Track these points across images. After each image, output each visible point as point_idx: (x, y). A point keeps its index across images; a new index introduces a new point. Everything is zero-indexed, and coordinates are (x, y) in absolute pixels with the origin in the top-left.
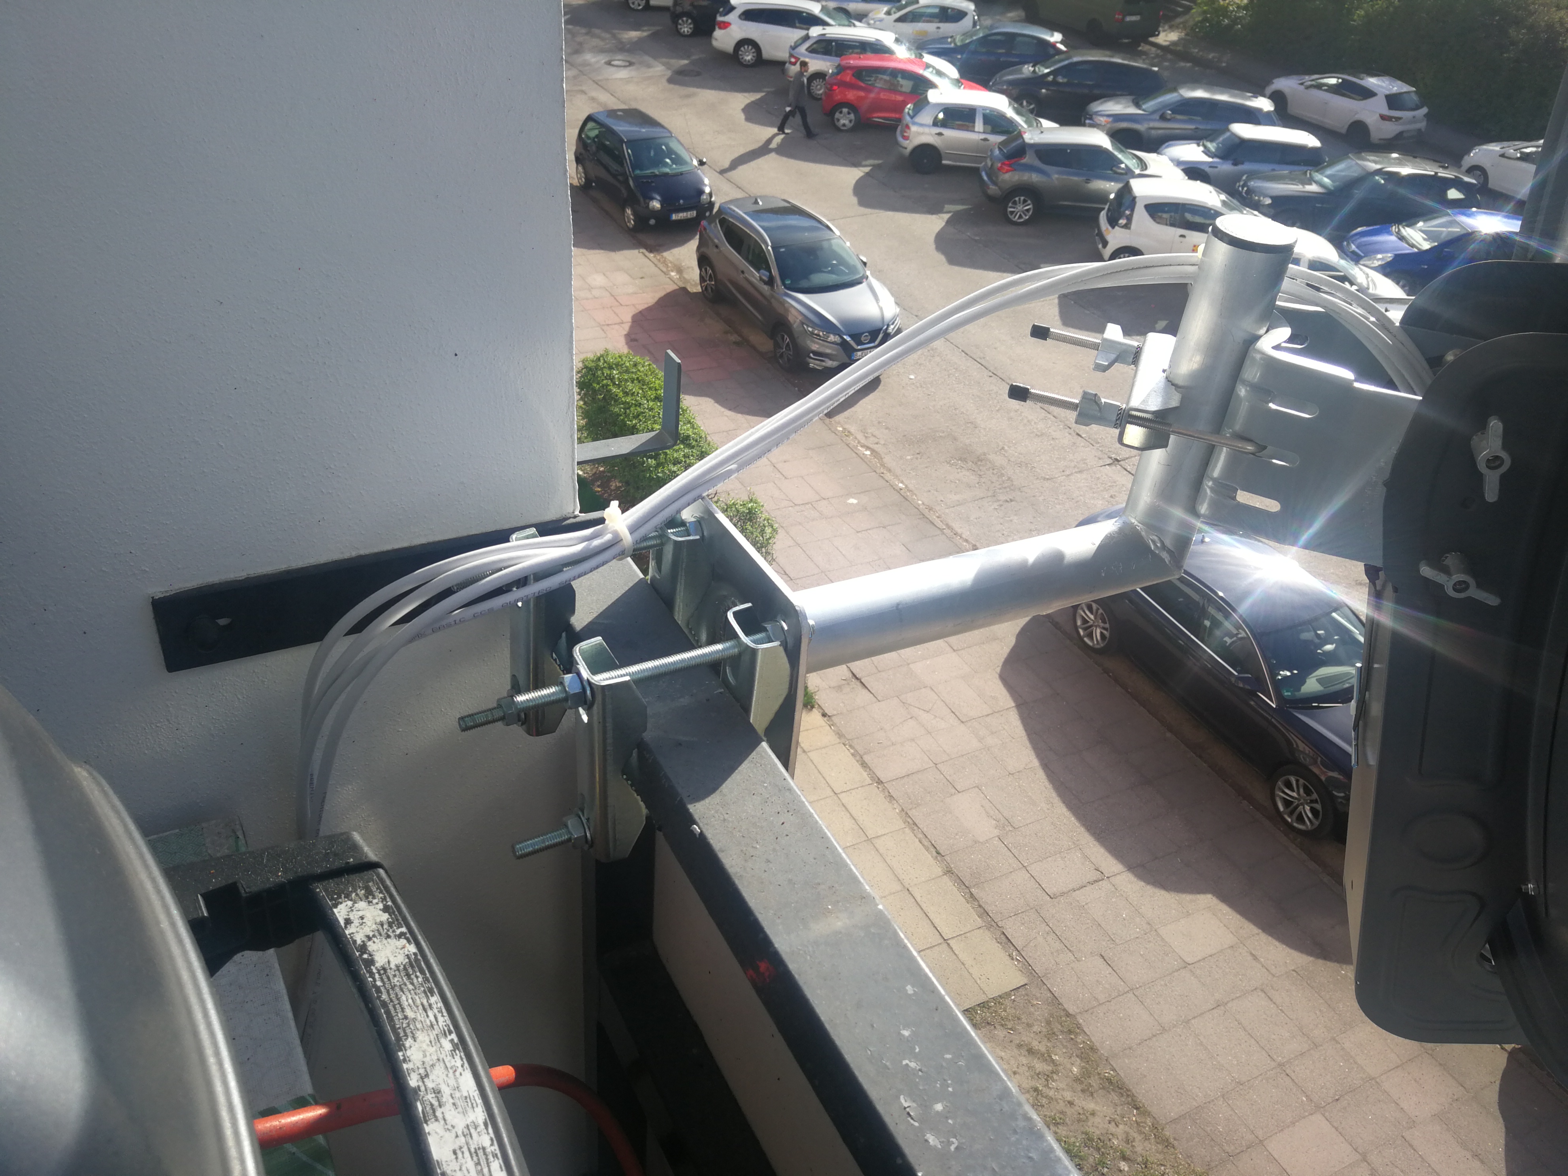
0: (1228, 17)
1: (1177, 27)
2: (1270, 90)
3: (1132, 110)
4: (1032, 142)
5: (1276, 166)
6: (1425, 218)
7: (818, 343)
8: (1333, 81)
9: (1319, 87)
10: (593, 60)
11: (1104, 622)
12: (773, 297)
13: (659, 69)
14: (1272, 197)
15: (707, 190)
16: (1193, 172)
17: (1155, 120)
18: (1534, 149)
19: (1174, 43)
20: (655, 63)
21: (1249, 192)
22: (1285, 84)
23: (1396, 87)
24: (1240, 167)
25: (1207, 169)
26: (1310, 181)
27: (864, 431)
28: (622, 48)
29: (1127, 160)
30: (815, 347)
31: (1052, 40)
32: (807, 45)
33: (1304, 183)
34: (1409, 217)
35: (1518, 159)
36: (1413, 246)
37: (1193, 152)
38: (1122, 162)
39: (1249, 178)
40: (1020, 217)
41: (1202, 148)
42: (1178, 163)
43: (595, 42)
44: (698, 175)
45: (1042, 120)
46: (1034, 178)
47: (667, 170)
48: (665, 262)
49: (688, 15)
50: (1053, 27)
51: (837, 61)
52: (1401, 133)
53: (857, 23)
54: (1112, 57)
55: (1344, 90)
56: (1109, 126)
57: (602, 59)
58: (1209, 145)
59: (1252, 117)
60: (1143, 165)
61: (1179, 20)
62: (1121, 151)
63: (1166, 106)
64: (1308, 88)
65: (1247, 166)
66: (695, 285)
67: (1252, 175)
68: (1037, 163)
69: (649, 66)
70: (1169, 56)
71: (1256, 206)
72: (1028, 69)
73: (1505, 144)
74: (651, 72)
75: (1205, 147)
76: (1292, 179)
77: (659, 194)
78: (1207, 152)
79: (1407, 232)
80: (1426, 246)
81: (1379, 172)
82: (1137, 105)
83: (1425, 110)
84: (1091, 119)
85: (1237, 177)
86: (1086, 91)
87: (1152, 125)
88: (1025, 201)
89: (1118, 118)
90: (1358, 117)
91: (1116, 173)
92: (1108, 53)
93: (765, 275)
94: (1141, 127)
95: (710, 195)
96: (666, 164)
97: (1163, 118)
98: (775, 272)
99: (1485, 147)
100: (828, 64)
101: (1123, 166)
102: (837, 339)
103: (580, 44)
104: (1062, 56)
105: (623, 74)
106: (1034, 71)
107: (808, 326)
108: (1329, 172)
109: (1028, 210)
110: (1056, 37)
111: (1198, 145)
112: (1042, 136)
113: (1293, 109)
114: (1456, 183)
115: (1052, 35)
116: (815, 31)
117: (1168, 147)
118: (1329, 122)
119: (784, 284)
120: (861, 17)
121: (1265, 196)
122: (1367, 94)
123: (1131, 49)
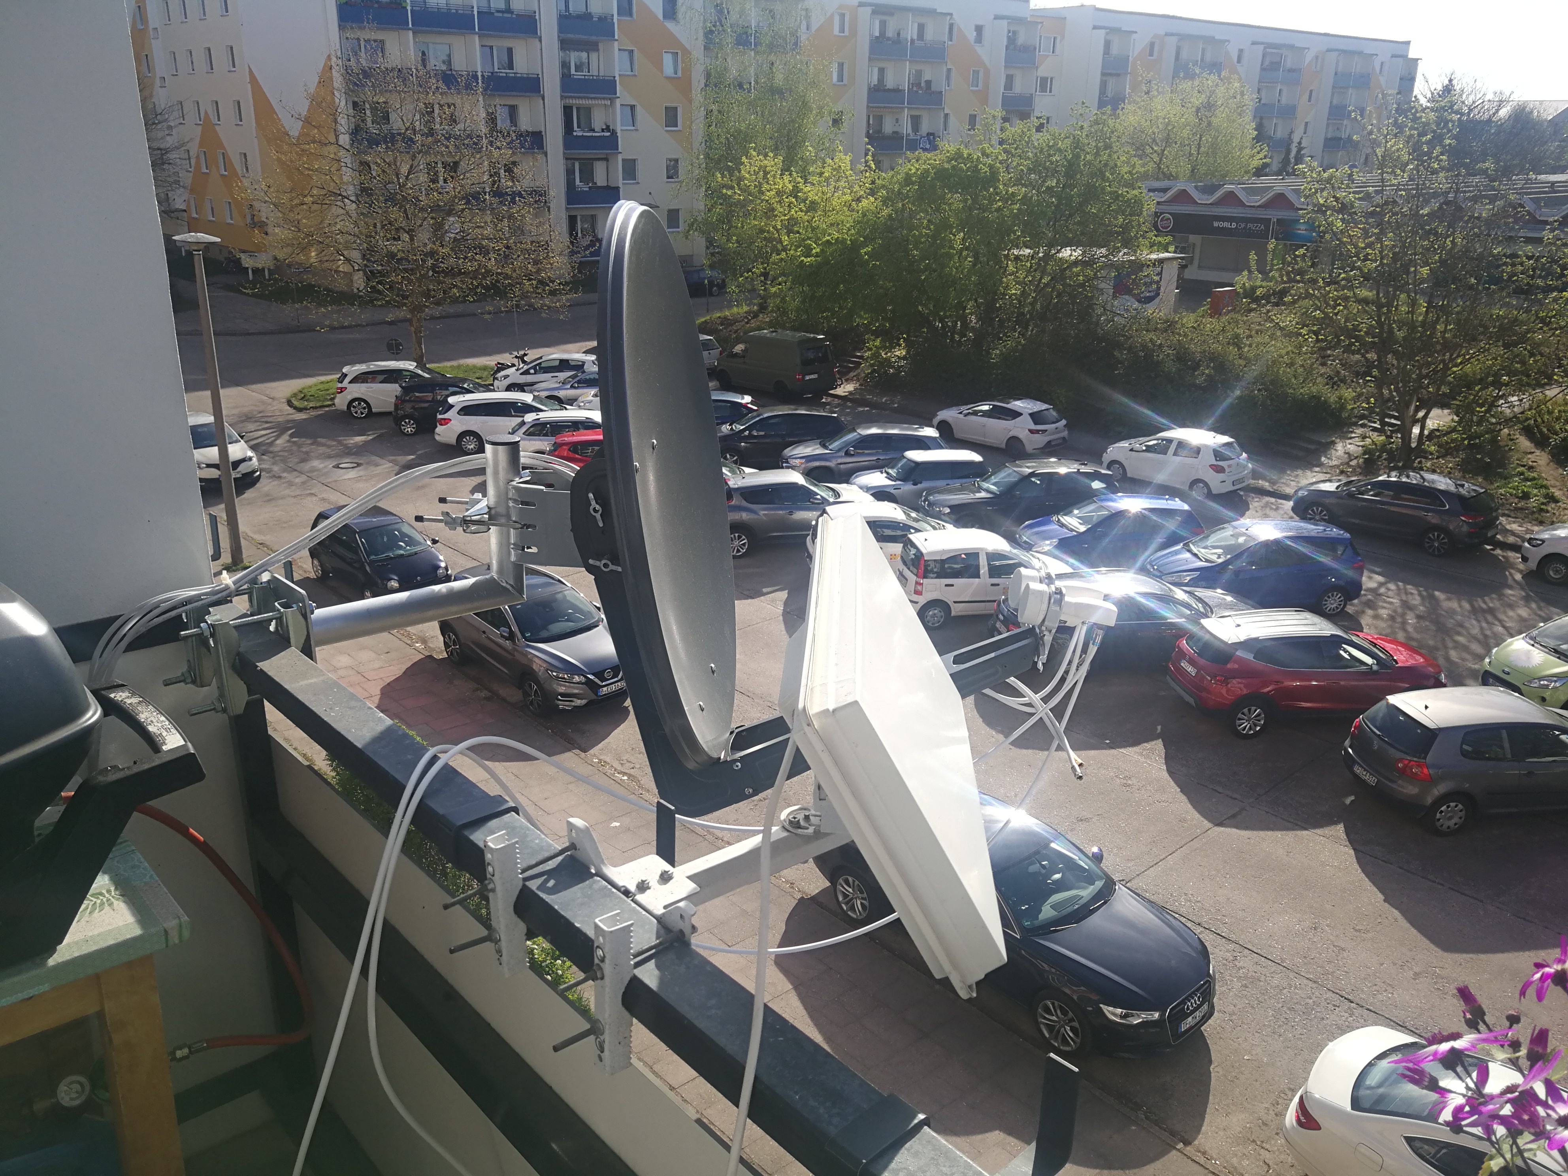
0: (893, 367)
1: (852, 380)
2: (935, 421)
3: (820, 451)
4: (736, 486)
5: (949, 482)
6: (1078, 506)
7: (565, 686)
8: (986, 408)
9: (975, 413)
10: (322, 466)
11: (862, 893)
12: (515, 649)
13: (386, 465)
14: (949, 507)
15: (443, 565)
16: (880, 494)
17: (841, 457)
18: (1155, 442)
19: (851, 393)
20: (382, 461)
21: (930, 505)
22: (947, 414)
23: (1038, 406)
24: (919, 486)
25: (893, 491)
26: (980, 489)
27: (619, 760)
28: (349, 452)
29: (821, 492)
30: (562, 690)
31: (743, 402)
32: (524, 429)
33: (974, 492)
34: (1065, 507)
35: (1144, 451)
36: (1072, 530)
37: (877, 479)
38: (818, 494)
39: (928, 494)
40: (738, 551)
41: (885, 475)
42: (867, 489)
43: (322, 450)
44: (432, 553)
45: (744, 468)
46: (745, 516)
47: (402, 552)
48: (409, 635)
49: (410, 417)
50: (743, 392)
51: (553, 439)
52: (1049, 442)
53: (568, 407)
54: (797, 410)
55: (997, 413)
56: (803, 466)
57: (330, 464)
58: (890, 471)
59: (923, 444)
60: (837, 494)
61: (852, 374)
62: (816, 485)
63: (847, 444)
64: (966, 415)
65: (924, 485)
66: (441, 652)
67: (931, 491)
68: (745, 503)
69: (377, 465)
70: (849, 404)
71: (938, 516)
72: (726, 428)
73: (1133, 441)
74: (379, 470)
75: (888, 473)
76: (961, 489)
77: (396, 575)
78: (889, 477)
79: (1066, 520)
80: (1082, 529)
81: (1032, 474)
82: (826, 447)
83: (1064, 422)
84: (787, 462)
85: (919, 494)
86: (779, 440)
87: (840, 461)
88: (739, 537)
89: (809, 458)
90: (1012, 434)
91: (813, 503)
92: (793, 407)
93: (505, 631)
94: (831, 464)
95: (446, 569)
96: (401, 547)
97: (847, 454)
98: (515, 628)
99: (1117, 445)
100: (546, 443)
101: (819, 497)
102: (583, 679)
103: (307, 453)
104: (755, 414)
105: (352, 474)
106: (732, 429)
107: (552, 671)
108: (994, 479)
109: (743, 545)
110: (747, 399)
111: (882, 473)
112: (744, 481)
113: (958, 434)
114: (1096, 476)
115: (743, 398)
116: (530, 417)
117: (857, 477)
118: (989, 440)
119: (524, 637)
120: (571, 401)
121: (944, 506)
122: (1016, 414)
123: (815, 402)
